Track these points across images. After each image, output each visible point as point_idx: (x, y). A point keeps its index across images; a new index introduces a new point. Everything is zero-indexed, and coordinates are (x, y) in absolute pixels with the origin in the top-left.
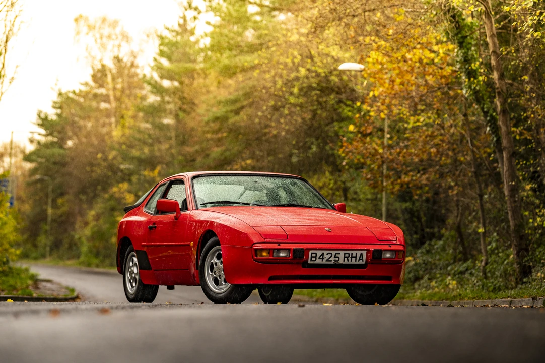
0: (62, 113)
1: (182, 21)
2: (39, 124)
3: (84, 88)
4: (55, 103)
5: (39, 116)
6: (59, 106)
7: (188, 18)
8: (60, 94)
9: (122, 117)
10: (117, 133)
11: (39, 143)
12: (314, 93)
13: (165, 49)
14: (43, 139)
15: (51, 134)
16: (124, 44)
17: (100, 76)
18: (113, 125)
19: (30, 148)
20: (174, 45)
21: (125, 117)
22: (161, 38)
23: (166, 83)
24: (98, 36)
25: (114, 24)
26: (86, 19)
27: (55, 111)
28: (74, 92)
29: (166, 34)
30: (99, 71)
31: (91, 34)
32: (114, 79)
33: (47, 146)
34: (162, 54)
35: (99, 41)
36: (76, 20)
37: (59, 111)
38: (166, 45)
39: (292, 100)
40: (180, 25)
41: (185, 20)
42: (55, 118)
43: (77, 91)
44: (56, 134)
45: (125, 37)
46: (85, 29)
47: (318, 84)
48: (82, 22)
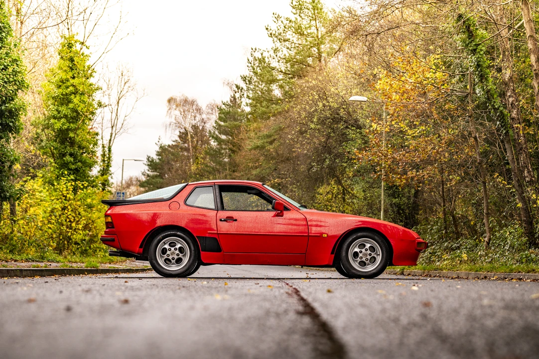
0: (162, 158)
1: (232, 99)
2: (148, 165)
3: (174, 143)
4: (158, 152)
5: (148, 160)
6: (159, 154)
7: (237, 97)
8: (161, 147)
9: (197, 158)
10: (193, 168)
11: (148, 176)
12: (328, 120)
13: (223, 116)
14: (150, 173)
15: (156, 171)
16: (198, 115)
17: (183, 136)
18: (192, 164)
19: (144, 179)
20: (228, 113)
21: (199, 158)
22: (220, 109)
23: (223, 137)
24: (182, 111)
25: (192, 103)
26: (175, 100)
27: (158, 157)
28: (169, 146)
29: (223, 107)
30: (183, 133)
31: (178, 109)
32: (192, 137)
33: (154, 177)
34: (220, 119)
35: (182, 113)
36: (169, 101)
37: (160, 157)
38: (223, 113)
39: (312, 126)
40: (231, 101)
41: (235, 99)
42: (158, 161)
43: (171, 145)
44: (158, 170)
45: (199, 110)
46: (174, 107)
47: (331, 115)
48: (172, 102)
